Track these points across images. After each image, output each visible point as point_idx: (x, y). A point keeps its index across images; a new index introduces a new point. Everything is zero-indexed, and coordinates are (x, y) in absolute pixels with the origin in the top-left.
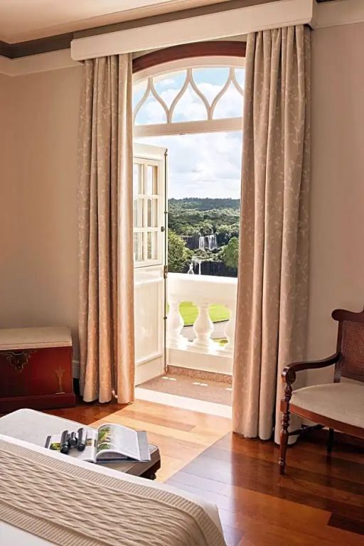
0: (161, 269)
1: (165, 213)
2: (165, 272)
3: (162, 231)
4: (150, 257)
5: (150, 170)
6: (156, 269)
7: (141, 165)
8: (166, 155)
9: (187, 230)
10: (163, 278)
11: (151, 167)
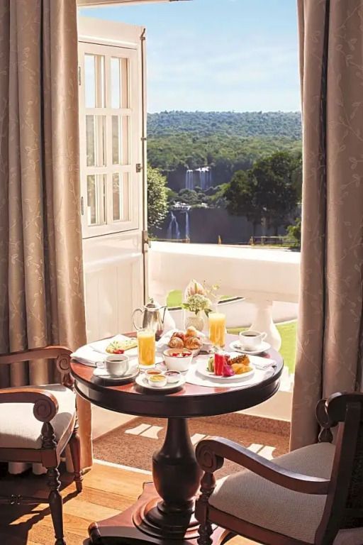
0: (137, 236)
1: (143, 139)
2: (144, 242)
3: (138, 170)
4: (117, 217)
5: (115, 65)
6: (129, 238)
7: (99, 57)
8: (143, 39)
9: (166, 159)
10: (141, 254)
11: (117, 60)
